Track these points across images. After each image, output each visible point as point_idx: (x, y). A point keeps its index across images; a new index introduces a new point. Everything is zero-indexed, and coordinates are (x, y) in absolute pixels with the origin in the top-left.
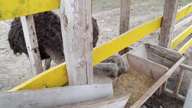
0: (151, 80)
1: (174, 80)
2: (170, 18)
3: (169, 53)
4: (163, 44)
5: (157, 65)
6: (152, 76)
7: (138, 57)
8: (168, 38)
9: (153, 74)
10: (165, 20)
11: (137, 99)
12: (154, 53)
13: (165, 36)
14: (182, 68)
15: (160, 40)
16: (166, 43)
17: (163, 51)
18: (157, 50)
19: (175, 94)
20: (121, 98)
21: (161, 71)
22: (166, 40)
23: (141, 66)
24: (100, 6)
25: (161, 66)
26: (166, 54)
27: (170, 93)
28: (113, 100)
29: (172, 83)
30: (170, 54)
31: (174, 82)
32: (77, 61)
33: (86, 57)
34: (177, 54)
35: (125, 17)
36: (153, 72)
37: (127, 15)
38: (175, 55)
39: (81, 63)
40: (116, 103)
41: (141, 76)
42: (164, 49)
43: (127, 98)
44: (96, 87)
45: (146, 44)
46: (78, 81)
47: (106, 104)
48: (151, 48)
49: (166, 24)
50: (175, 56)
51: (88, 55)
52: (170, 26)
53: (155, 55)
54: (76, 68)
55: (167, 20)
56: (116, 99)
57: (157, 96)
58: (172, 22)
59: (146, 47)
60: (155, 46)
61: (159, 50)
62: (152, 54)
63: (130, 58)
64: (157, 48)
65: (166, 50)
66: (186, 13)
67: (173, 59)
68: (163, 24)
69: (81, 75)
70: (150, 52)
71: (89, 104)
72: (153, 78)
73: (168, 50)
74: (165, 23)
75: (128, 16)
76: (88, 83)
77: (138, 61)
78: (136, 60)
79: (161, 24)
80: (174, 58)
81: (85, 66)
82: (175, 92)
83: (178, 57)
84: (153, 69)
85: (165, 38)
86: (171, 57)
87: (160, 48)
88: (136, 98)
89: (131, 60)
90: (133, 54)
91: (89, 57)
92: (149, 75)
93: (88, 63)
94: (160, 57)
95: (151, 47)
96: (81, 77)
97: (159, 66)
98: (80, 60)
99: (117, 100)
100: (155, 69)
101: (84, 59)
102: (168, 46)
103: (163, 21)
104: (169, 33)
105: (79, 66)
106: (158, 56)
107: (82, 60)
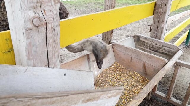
0: (144, 77)
1: (163, 83)
2: (166, 2)
3: (163, 46)
4: (155, 35)
5: (152, 56)
6: (146, 71)
7: (127, 48)
8: (162, 28)
9: (147, 69)
10: (160, 5)
11: (128, 100)
12: (145, 47)
13: (159, 26)
14: (177, 65)
15: (153, 31)
16: (159, 34)
17: (156, 44)
18: (149, 42)
19: (168, 97)
20: (109, 92)
21: (157, 65)
22: (160, 30)
23: (130, 59)
24: (81, 10)
25: (157, 58)
26: (159, 48)
27: (162, 96)
28: (94, 94)
29: (162, 85)
30: (165, 46)
31: (164, 84)
32: (26, 15)
33: (44, 11)
34: (173, 47)
35: (110, 6)
36: (147, 67)
37: (112, 3)
38: (171, 48)
39: (34, 21)
40: (99, 101)
41: (131, 71)
42: (157, 41)
43: (118, 94)
44: (65, 75)
45: (134, 36)
46: (29, 59)
47: (80, 102)
48: (141, 41)
49: (160, 11)
50: (171, 50)
51: (50, 8)
52: (165, 12)
53: (145, 49)
54: (24, 31)
55: (161, 6)
56: (100, 93)
57: (146, 100)
58: (168, 8)
59: (134, 40)
60: (146, 38)
61: (150, 42)
62: (142, 48)
63: (117, 49)
64: (148, 40)
65: (159, 42)
66: (177, 6)
67: (168, 53)
68: (156, 10)
69: (34, 48)
70: (140, 45)
71: (36, 98)
72: (146, 74)
73: (162, 43)
74: (158, 9)
75: (113, 5)
76: (50, 66)
77: (127, 53)
78: (125, 52)
79: (154, 10)
80: (170, 51)
81: (43, 29)
82: (168, 95)
83: (174, 50)
84: (147, 62)
85: (158, 28)
86: (166, 51)
87: (152, 40)
88: (126, 99)
89: (118, 52)
90: (121, 44)
91: (51, 13)
92: (142, 70)
93: (49, 26)
94: (151, 51)
95: (141, 39)
96: (35, 52)
97: (155, 57)
98: (31, 14)
99: (101, 95)
100: (149, 63)
101: (41, 15)
102: (162, 38)
103: (157, 7)
104: (163, 21)
105: (30, 26)
106: (150, 51)
107: (37, 15)
